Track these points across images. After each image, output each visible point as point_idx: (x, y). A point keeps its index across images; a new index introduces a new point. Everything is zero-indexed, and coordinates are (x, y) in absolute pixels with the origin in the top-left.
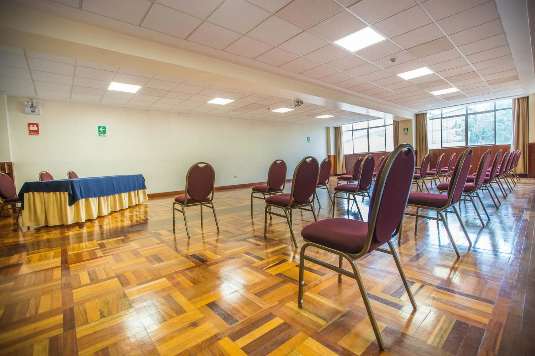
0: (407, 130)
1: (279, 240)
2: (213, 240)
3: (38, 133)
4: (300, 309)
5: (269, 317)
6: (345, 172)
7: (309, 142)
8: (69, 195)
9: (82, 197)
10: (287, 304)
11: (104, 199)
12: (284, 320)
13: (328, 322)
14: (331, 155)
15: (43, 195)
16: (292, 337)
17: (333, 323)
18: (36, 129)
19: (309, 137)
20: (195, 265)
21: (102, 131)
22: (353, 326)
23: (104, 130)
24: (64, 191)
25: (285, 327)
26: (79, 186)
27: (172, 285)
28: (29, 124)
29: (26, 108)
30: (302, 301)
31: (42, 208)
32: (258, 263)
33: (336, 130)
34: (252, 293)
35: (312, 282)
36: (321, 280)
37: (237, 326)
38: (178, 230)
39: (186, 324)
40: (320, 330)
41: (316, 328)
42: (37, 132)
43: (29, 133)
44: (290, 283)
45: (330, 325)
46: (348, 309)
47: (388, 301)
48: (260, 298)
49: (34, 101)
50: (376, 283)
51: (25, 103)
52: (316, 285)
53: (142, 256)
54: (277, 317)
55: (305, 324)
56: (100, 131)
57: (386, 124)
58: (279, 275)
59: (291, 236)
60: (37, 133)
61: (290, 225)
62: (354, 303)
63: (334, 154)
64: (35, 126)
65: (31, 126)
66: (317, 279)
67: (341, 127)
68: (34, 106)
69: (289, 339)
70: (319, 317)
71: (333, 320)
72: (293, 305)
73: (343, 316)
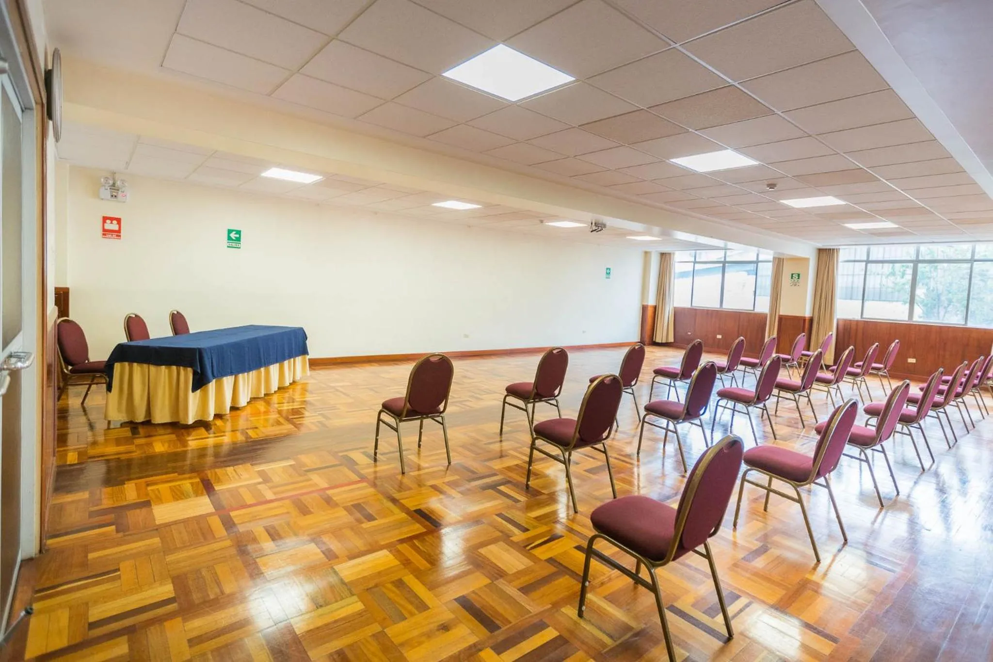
0: (797, 277)
1: (548, 494)
2: (444, 483)
3: (120, 236)
4: (579, 618)
5: (540, 627)
6: (671, 340)
7: (609, 278)
8: (195, 373)
9: (214, 377)
10: (563, 610)
11: (244, 378)
12: (559, 632)
13: (615, 641)
14: (648, 305)
15: (147, 370)
16: (569, 657)
17: (620, 644)
18: (116, 227)
19: (610, 269)
20: (425, 530)
21: (234, 238)
22: (647, 651)
23: (238, 236)
24: (185, 366)
25: (560, 642)
26: (210, 357)
27: (399, 563)
28: (105, 219)
29: (102, 190)
30: (584, 608)
31: (143, 390)
32: (518, 536)
33: (664, 257)
34: (514, 587)
35: (598, 578)
36: (610, 575)
37: (500, 636)
38: (382, 454)
39: (434, 626)
40: (605, 650)
41: (600, 647)
42: (117, 233)
43: (103, 234)
44: (567, 577)
45: (617, 646)
46: (643, 626)
47: (697, 620)
48: (526, 596)
49: (117, 176)
50: (687, 592)
51: (102, 180)
52: (602, 584)
53: (336, 505)
54: (550, 628)
55: (586, 640)
56: (229, 238)
57: (760, 259)
58: (551, 561)
59: (567, 488)
60: (117, 236)
61: (568, 465)
62: (651, 618)
63: (654, 304)
64: (115, 222)
65: (108, 221)
66: (604, 574)
67: (674, 254)
68: (116, 186)
69: (567, 658)
70: (604, 632)
71: (623, 639)
72: (571, 611)
73: (637, 634)
